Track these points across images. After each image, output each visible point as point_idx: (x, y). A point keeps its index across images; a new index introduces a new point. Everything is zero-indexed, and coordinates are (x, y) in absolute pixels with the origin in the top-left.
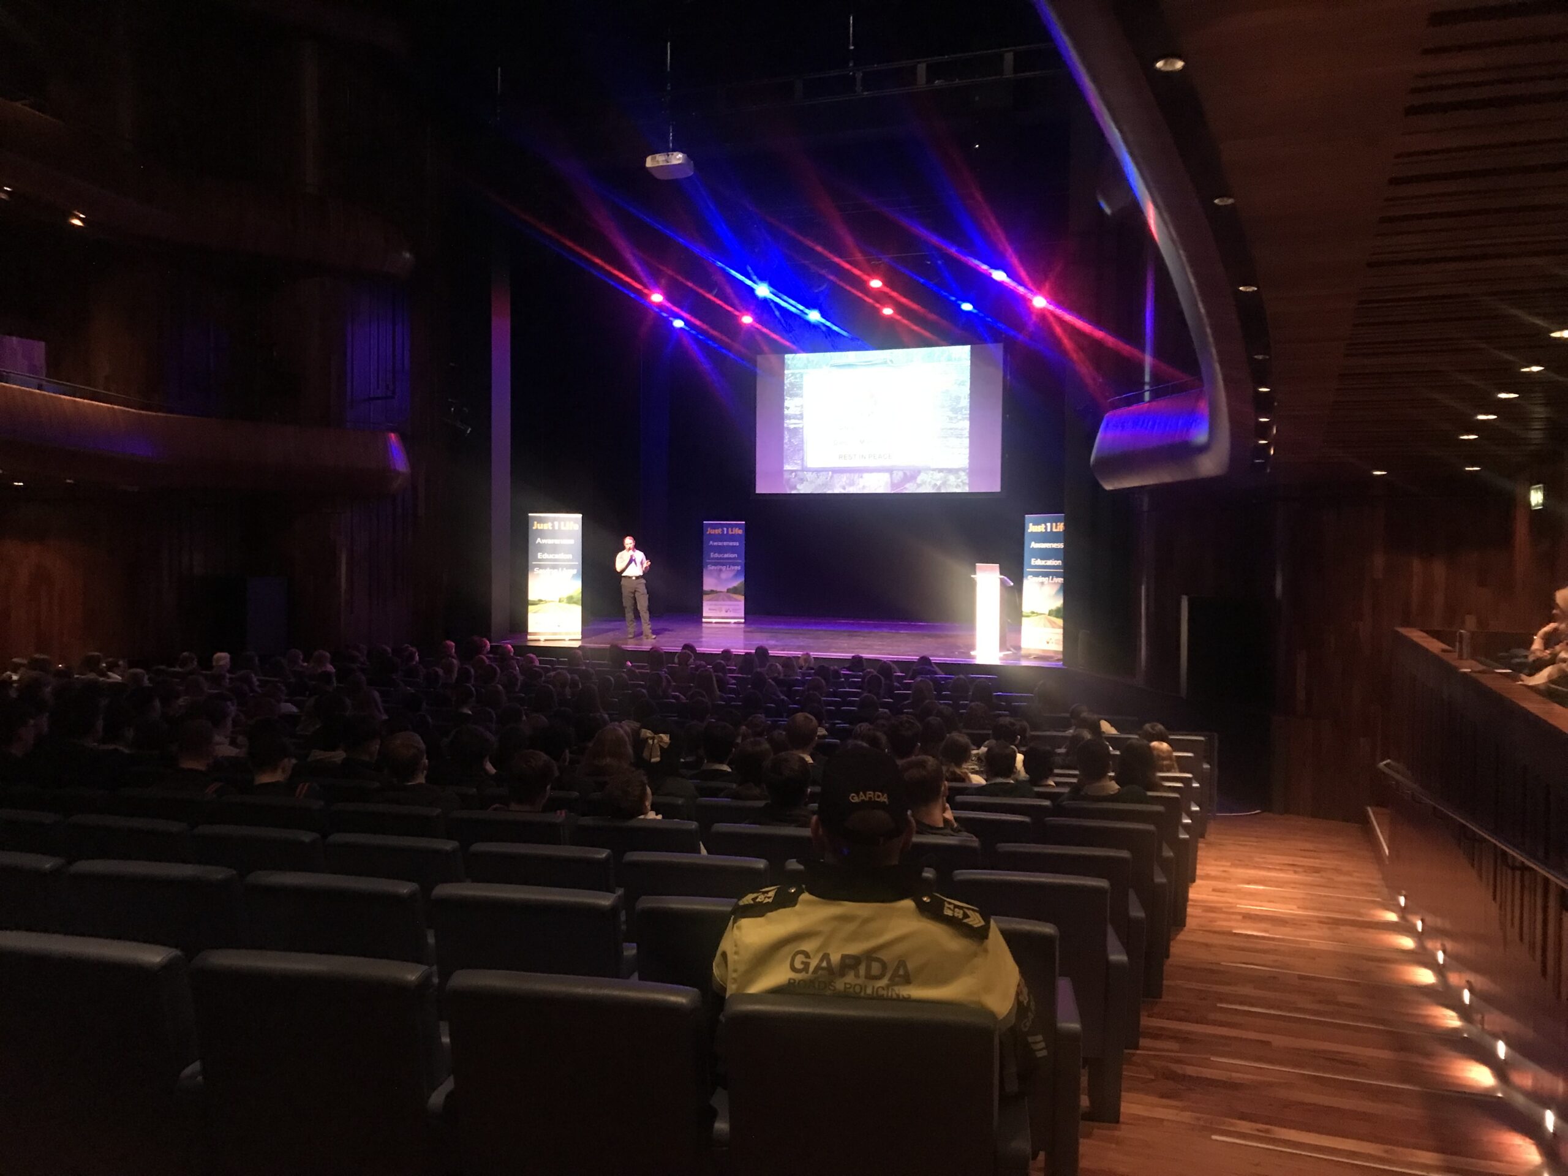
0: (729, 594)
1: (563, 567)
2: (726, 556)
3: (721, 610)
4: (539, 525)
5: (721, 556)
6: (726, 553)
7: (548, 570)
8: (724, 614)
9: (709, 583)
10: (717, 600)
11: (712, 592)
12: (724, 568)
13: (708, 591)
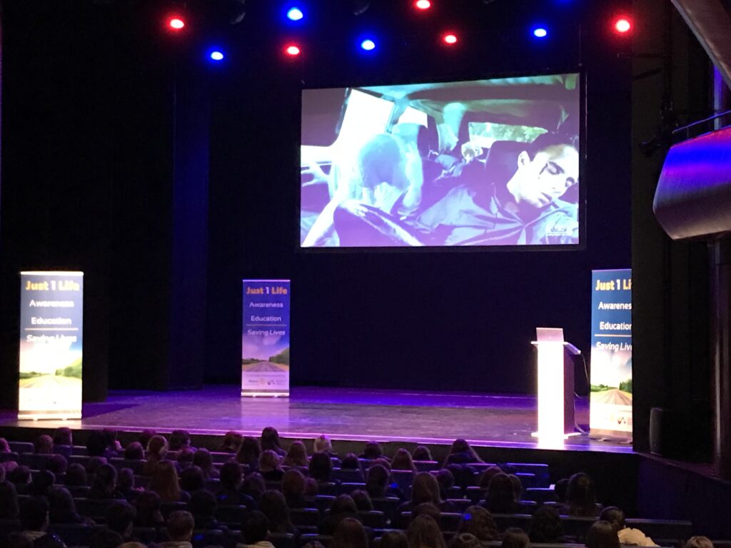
0: (272, 363)
1: (60, 333)
2: (268, 319)
3: (262, 381)
4: (32, 284)
5: (263, 319)
6: (269, 316)
7: (43, 338)
8: (266, 387)
9: (249, 350)
10: (257, 371)
11: (253, 361)
12: (266, 333)
13: (247, 360)
